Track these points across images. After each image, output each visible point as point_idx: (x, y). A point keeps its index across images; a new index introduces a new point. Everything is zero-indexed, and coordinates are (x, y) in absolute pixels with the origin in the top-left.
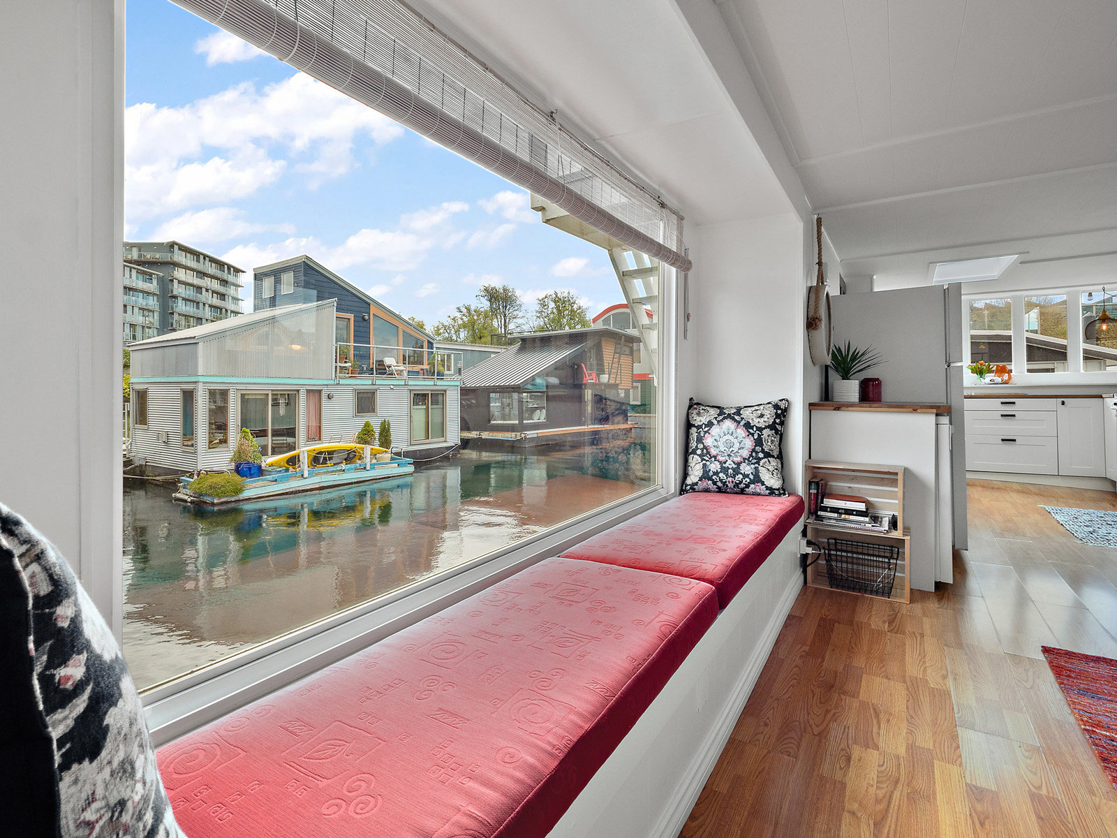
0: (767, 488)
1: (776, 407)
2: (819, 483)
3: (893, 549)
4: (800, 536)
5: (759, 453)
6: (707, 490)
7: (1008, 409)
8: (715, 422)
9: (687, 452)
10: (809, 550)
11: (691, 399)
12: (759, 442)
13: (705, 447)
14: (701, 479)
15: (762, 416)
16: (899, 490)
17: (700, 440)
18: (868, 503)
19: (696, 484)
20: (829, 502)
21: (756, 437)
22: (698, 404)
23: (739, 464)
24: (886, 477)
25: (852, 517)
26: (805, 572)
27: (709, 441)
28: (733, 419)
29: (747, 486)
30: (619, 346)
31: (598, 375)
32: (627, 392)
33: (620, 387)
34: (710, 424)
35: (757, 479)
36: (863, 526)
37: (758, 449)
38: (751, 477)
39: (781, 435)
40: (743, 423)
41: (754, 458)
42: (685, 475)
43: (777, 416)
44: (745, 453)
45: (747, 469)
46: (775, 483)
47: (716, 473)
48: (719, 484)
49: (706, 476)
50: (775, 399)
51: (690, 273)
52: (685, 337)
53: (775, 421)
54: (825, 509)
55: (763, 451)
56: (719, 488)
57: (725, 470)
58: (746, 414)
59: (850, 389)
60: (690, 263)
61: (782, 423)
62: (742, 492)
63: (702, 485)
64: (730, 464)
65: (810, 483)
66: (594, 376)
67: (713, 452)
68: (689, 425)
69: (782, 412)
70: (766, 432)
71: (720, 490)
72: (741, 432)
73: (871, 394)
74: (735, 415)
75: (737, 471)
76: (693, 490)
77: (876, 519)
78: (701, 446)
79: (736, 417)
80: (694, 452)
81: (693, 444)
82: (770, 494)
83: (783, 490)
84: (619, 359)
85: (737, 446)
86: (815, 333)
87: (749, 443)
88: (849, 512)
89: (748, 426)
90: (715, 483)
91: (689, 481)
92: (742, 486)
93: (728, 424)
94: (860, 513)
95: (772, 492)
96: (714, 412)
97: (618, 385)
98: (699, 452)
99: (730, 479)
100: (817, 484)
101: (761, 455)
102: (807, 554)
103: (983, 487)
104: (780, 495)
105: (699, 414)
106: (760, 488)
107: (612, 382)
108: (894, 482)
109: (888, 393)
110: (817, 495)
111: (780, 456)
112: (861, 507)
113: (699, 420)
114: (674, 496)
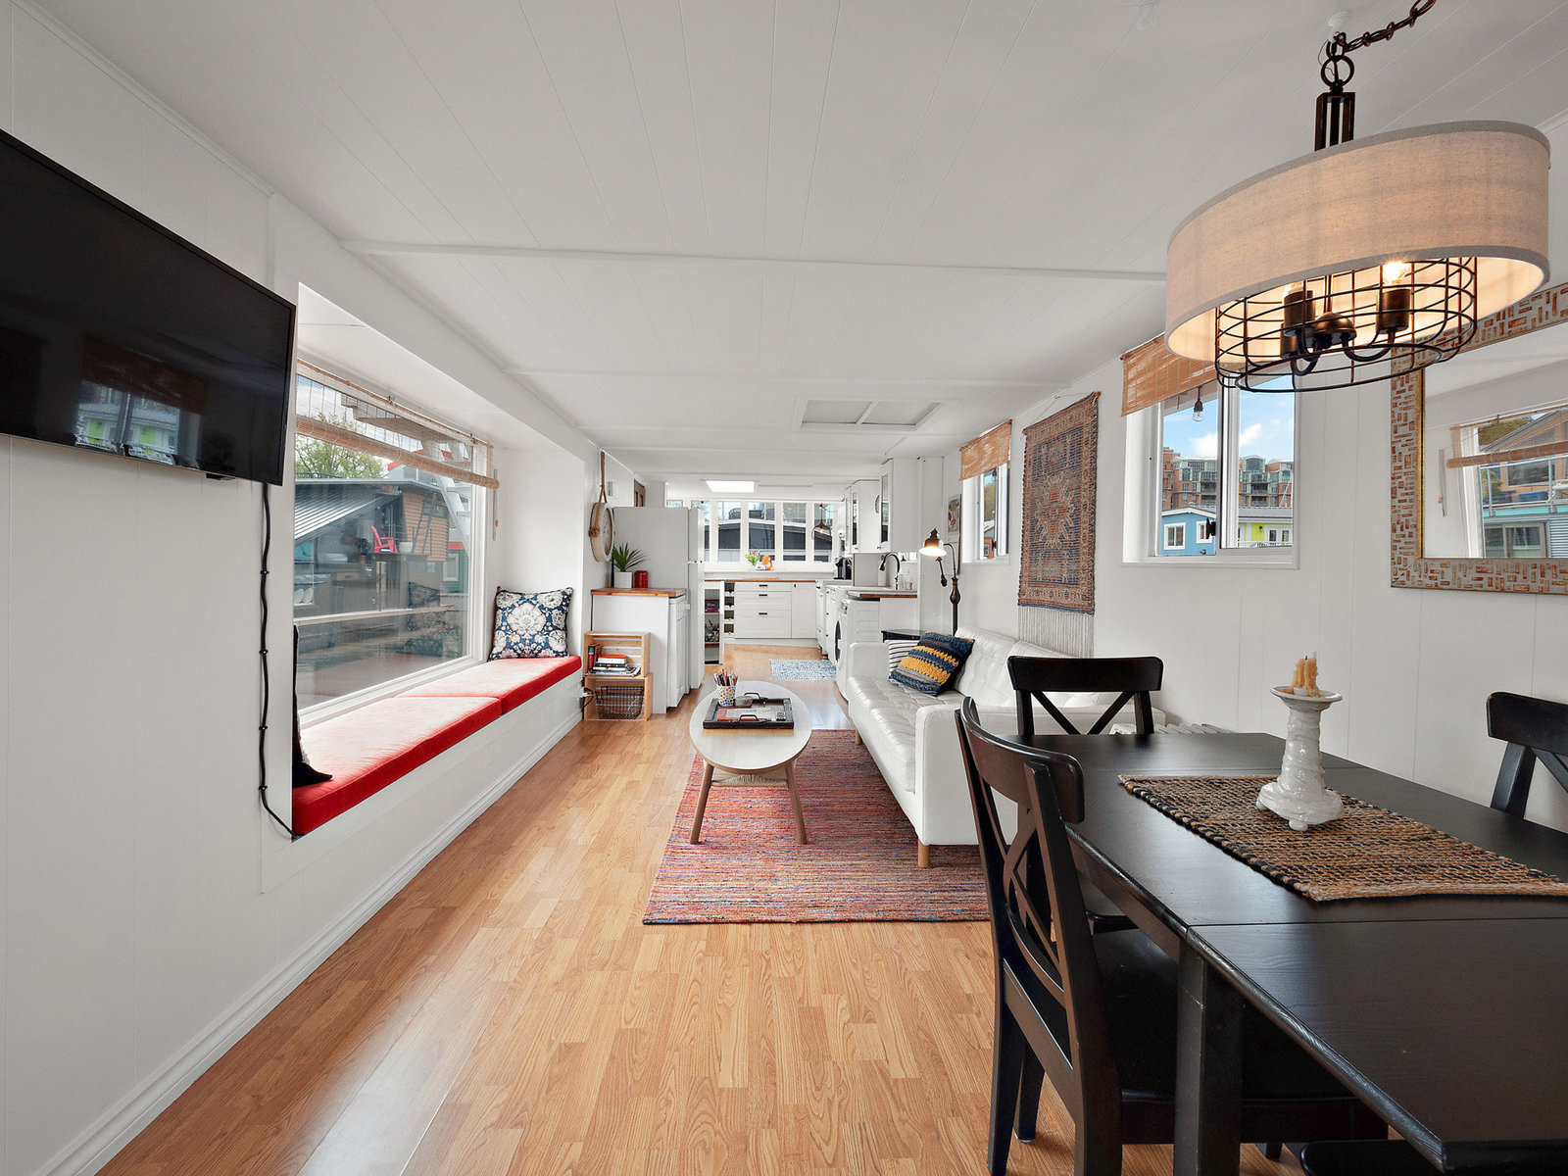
0: (554, 652)
1: (564, 593)
2: (596, 648)
3: (639, 689)
4: (580, 685)
5: (549, 627)
6: (509, 657)
7: (763, 591)
8: (517, 605)
9: (494, 629)
10: (585, 695)
11: (499, 587)
12: (549, 619)
13: (508, 625)
14: (504, 649)
15: (553, 600)
16: (642, 648)
17: (504, 619)
18: (628, 660)
19: (501, 653)
20: (601, 660)
21: (547, 615)
22: (504, 591)
23: (534, 636)
24: (635, 639)
25: (615, 669)
26: (583, 711)
27: (511, 620)
28: (531, 602)
29: (540, 652)
30: (429, 506)
31: (397, 543)
32: (439, 566)
33: (429, 559)
34: (513, 607)
35: (547, 646)
36: (621, 674)
37: (549, 624)
38: (543, 644)
39: (567, 614)
40: (538, 605)
41: (545, 631)
42: (492, 646)
43: (564, 600)
44: (539, 628)
45: (540, 639)
46: (560, 648)
47: (516, 644)
48: (519, 652)
49: (508, 646)
50: (563, 588)
51: (498, 490)
52: (494, 539)
53: (562, 604)
54: (598, 665)
55: (552, 625)
56: (518, 654)
57: (523, 641)
58: (541, 598)
59: (625, 579)
60: (498, 483)
61: (567, 605)
62: (536, 656)
63: (505, 653)
64: (527, 636)
65: (589, 647)
66: (391, 543)
67: (514, 628)
68: (496, 608)
69: (567, 598)
70: (555, 612)
71: (519, 656)
72: (537, 612)
73: (641, 582)
74: (533, 600)
75: (532, 641)
76: (499, 658)
77: (631, 669)
78: (505, 624)
79: (534, 602)
80: (499, 629)
81: (499, 623)
82: (556, 656)
83: (566, 653)
84: (429, 522)
85: (533, 622)
86: (595, 539)
87: (542, 620)
88: (613, 666)
89: (542, 608)
90: (515, 651)
91: (495, 651)
92: (536, 651)
93: (527, 605)
94: (620, 666)
95: (557, 654)
96: (516, 597)
97: (426, 556)
98: (503, 628)
99: (527, 647)
100: (594, 648)
101: (551, 628)
102: (584, 698)
103: (743, 650)
104: (563, 656)
105: (504, 599)
106: (549, 652)
107: (418, 552)
108: (638, 643)
109: (653, 582)
110: (593, 655)
111: (565, 629)
112: (622, 661)
113: (503, 604)
114: (482, 663)
